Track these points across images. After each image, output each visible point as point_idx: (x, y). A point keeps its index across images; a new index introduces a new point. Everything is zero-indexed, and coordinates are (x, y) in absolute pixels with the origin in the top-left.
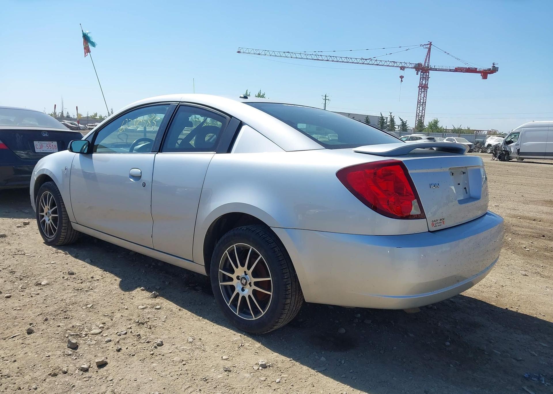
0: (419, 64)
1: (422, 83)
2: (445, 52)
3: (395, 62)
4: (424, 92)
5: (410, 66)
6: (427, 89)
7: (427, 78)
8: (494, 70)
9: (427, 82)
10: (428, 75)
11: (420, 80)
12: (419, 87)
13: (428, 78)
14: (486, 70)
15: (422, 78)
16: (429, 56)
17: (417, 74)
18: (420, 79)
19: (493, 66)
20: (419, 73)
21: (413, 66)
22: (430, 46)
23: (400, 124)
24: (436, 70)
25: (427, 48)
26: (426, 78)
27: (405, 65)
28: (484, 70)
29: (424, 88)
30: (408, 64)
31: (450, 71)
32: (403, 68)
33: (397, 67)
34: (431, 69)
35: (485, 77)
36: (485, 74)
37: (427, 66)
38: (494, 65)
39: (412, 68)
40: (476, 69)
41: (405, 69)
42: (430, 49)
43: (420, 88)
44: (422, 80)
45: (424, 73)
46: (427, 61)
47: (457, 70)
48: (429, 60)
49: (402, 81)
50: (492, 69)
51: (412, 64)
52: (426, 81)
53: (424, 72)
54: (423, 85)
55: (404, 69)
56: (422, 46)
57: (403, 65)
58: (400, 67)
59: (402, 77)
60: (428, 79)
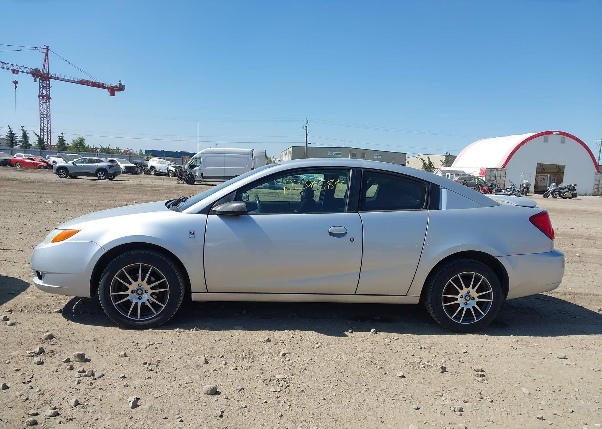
0: (35, 69)
1: (43, 92)
2: (66, 61)
3: (3, 62)
4: (47, 103)
5: (25, 71)
6: (50, 100)
7: (48, 87)
8: (121, 88)
9: (49, 92)
10: (49, 84)
11: (40, 89)
12: (39, 96)
13: (50, 87)
14: (113, 87)
15: (42, 87)
16: (48, 62)
17: (35, 81)
18: (40, 87)
19: (120, 84)
20: (38, 80)
21: (29, 71)
22: (47, 51)
23: (37, 140)
24: (58, 79)
25: (43, 52)
26: (46, 86)
27: (18, 69)
28: (111, 87)
29: (45, 98)
30: (22, 68)
31: (75, 82)
32: (15, 72)
33: (8, 69)
34: (52, 77)
35: (113, 94)
36: (113, 91)
37: (46, 73)
38: (120, 82)
39: (27, 73)
40: (103, 84)
41: (19, 73)
42: (47, 54)
43: (41, 98)
44: (42, 89)
45: (43, 81)
46: (46, 68)
47: (82, 82)
48: (48, 67)
49: (16, 87)
50: (119, 87)
51: (27, 69)
52: (47, 90)
53: (44, 79)
54: (44, 95)
55: (17, 73)
56: (38, 49)
57: (16, 67)
58: (12, 70)
59: (15, 83)
60: (50, 90)
